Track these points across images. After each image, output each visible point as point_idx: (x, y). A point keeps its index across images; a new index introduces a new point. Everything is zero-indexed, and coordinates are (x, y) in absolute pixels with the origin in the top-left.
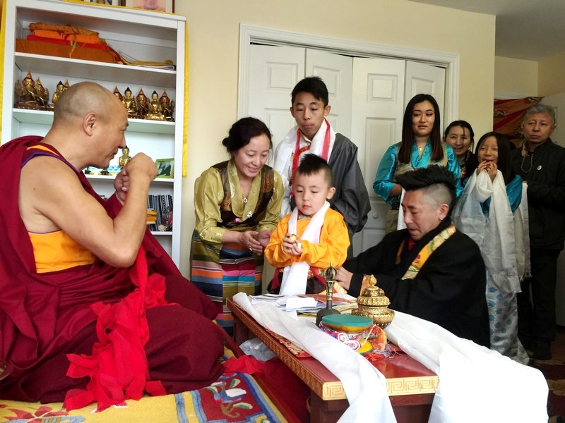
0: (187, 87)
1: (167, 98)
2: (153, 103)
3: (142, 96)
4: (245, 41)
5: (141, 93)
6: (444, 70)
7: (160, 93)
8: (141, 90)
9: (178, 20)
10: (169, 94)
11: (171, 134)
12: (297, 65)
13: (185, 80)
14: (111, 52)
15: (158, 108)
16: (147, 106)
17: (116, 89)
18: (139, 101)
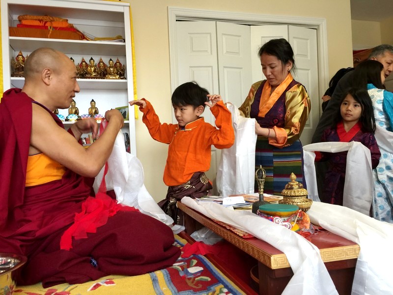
0: (134, 54)
1: (120, 64)
2: (110, 67)
3: (101, 63)
4: (173, 19)
5: (101, 61)
6: (316, 30)
7: (115, 60)
8: (101, 59)
9: (124, 6)
10: (121, 60)
11: (124, 89)
12: (210, 34)
13: (132, 49)
14: (78, 32)
15: (114, 71)
16: (106, 70)
17: (83, 59)
18: (99, 67)
